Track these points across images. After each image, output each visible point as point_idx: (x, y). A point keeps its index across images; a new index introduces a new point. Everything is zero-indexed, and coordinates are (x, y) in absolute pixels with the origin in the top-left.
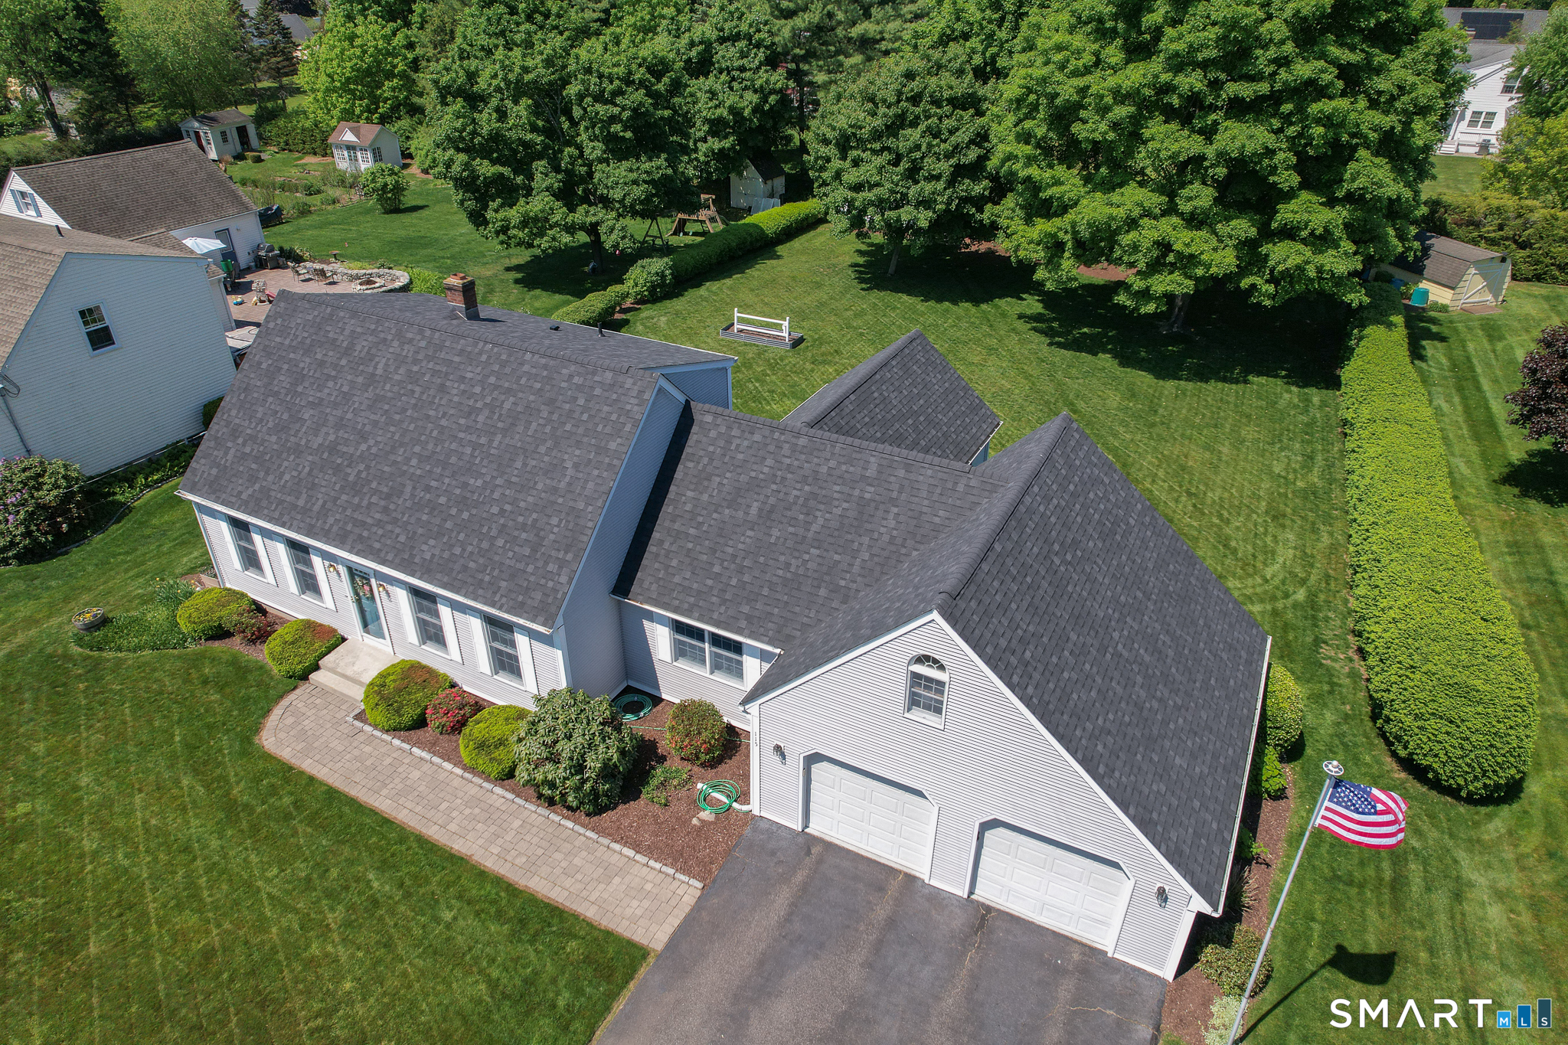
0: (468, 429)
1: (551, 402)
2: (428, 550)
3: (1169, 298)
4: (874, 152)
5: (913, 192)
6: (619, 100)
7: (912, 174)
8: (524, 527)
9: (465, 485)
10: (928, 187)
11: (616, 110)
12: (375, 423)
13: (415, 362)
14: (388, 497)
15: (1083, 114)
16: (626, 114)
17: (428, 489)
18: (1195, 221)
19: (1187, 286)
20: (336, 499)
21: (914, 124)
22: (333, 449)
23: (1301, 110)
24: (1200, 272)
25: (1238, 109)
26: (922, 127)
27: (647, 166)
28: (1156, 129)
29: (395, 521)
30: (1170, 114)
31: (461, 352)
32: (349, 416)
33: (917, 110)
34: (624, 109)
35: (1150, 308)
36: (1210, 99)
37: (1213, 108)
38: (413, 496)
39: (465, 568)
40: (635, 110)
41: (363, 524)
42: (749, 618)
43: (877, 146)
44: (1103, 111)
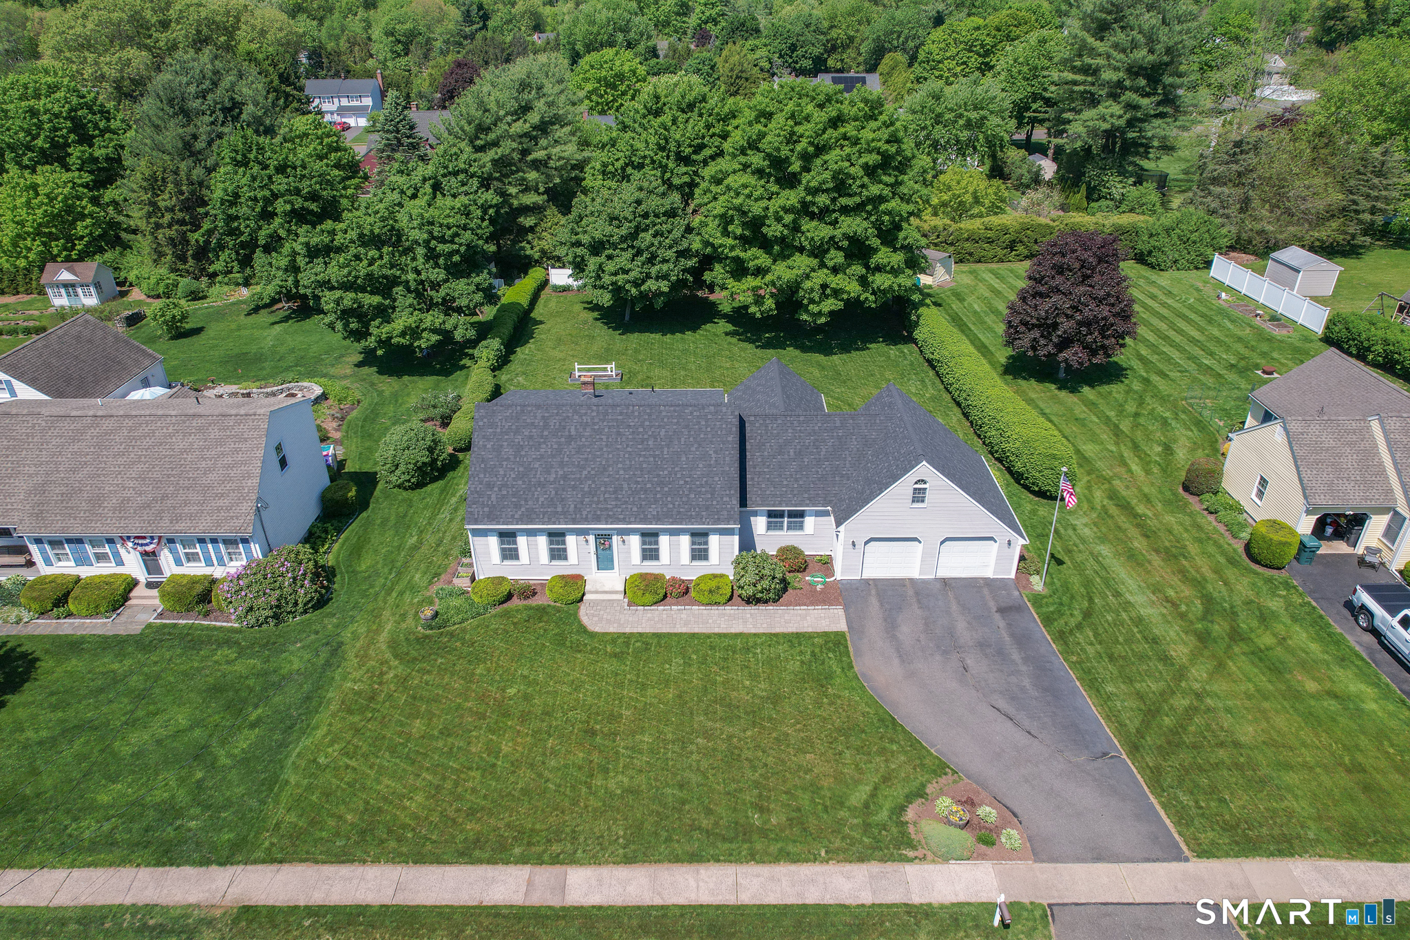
0: (645, 450)
1: (687, 427)
2: (653, 510)
3: (831, 313)
4: (622, 249)
5: (654, 271)
6: (457, 240)
7: (651, 260)
8: (702, 486)
9: (659, 476)
10: (665, 267)
11: (455, 247)
12: (586, 459)
13: (594, 424)
14: (615, 492)
15: (768, 222)
16: (463, 249)
17: (637, 483)
18: (835, 270)
19: (840, 305)
20: (582, 503)
21: (646, 230)
22: (565, 477)
23: (875, 208)
24: (845, 296)
25: (845, 210)
26: (651, 232)
27: (477, 280)
28: (808, 225)
29: (626, 502)
30: (812, 216)
31: (621, 414)
32: (566, 459)
33: (647, 222)
34: (461, 245)
35: (823, 320)
36: (832, 207)
37: (834, 211)
38: (630, 488)
39: (679, 513)
40: (468, 245)
41: (607, 509)
42: (809, 499)
43: (625, 246)
44: (779, 219)
